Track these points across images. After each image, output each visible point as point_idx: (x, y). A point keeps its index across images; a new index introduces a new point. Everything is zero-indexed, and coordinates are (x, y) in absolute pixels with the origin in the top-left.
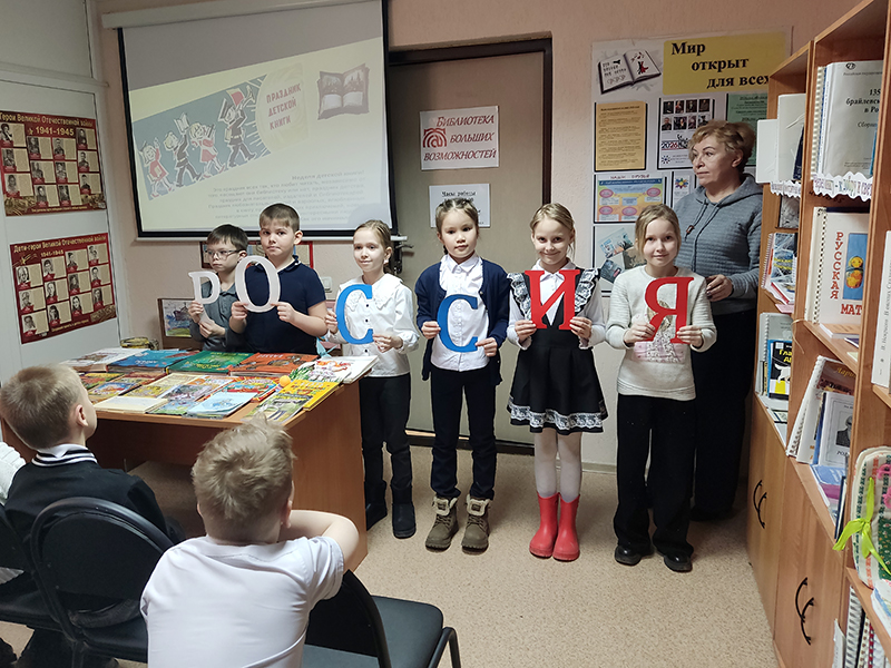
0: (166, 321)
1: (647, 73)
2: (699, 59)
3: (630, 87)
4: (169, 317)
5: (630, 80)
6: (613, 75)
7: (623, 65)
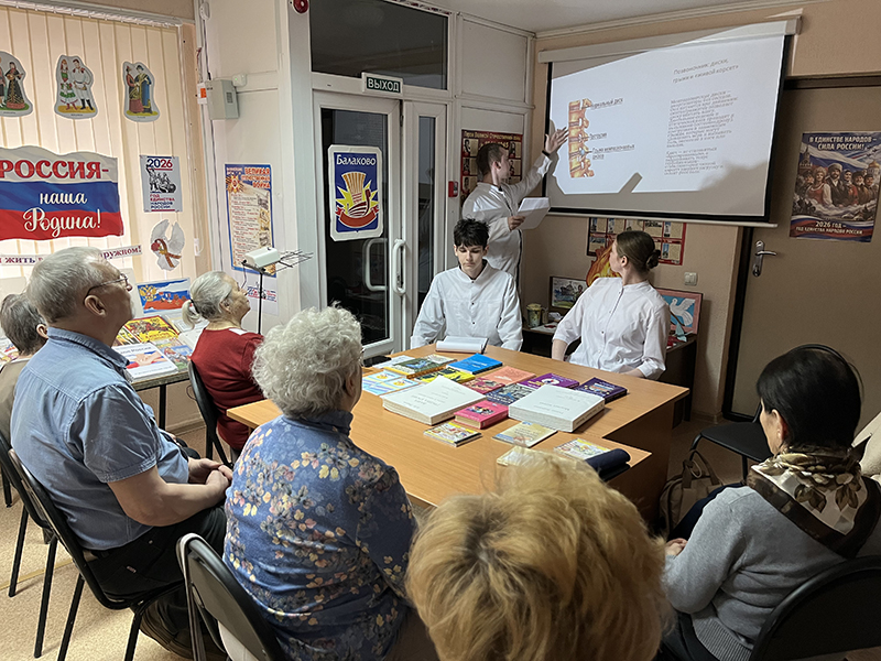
0: (554, 294)
4: (558, 292)
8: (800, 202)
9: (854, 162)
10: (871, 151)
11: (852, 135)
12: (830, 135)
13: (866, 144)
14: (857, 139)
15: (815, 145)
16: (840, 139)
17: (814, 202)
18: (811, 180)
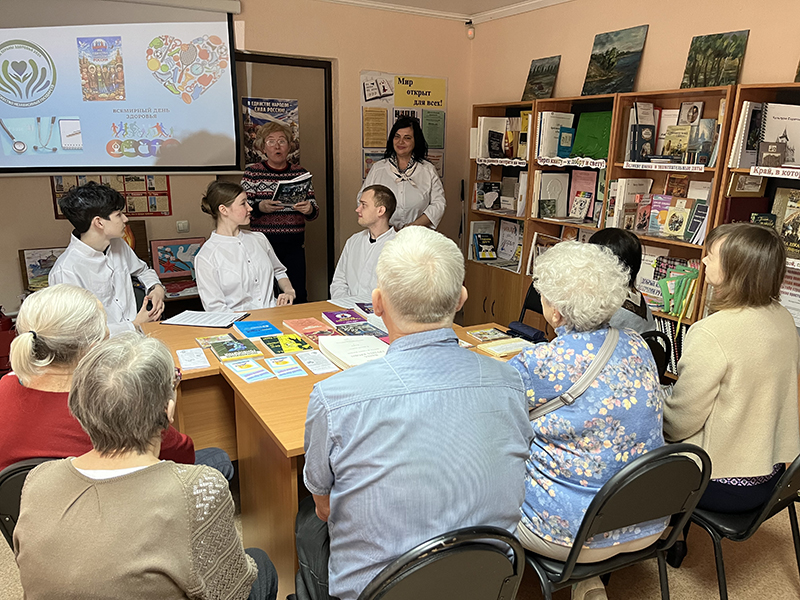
1: (387, 93)
2: (410, 89)
3: (378, 100)
5: (378, 95)
6: (371, 92)
7: (375, 86)
8: (250, 153)
9: (280, 122)
10: (289, 114)
11: (276, 102)
12: (262, 101)
13: (286, 108)
14: (282, 105)
15: (253, 108)
16: (268, 104)
17: (259, 153)
18: (254, 135)
